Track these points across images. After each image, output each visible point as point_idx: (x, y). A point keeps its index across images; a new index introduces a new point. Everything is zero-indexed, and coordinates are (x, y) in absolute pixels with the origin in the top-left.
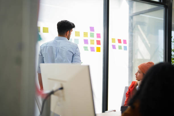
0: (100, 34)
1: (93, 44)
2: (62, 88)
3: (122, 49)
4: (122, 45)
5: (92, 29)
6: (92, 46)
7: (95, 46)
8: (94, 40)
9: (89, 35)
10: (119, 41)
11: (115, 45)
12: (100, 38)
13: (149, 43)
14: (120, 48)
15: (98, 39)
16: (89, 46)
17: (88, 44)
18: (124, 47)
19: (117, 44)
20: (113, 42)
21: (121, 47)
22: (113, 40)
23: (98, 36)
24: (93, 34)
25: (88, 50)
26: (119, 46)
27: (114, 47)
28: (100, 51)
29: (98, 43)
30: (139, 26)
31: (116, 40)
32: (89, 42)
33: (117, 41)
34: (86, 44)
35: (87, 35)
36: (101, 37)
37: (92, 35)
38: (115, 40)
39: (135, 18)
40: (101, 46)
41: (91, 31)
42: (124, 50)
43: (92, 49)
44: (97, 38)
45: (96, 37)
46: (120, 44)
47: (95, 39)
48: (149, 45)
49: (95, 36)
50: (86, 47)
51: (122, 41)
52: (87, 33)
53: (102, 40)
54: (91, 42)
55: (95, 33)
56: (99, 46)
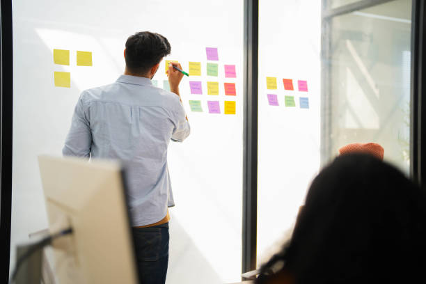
0: (233, 67)
1: (216, 92)
2: (69, 231)
3: (294, 106)
4: (296, 93)
5: (212, 53)
6: (213, 98)
7: (222, 98)
8: (217, 84)
9: (204, 69)
10: (288, 84)
11: (276, 96)
12: (235, 77)
13: (377, 86)
14: (290, 102)
15: (230, 80)
16: (204, 98)
17: (201, 93)
18: (301, 99)
19: (281, 92)
20: (269, 87)
21: (293, 101)
22: (271, 83)
23: (230, 71)
24: (216, 66)
25: (200, 110)
26: (286, 97)
27: (273, 100)
28: (233, 112)
29: (230, 89)
30: (349, 43)
31: (277, 81)
32: (204, 87)
33: (281, 85)
34: (197, 93)
35: (199, 70)
36: (237, 75)
37: (212, 71)
38: (275, 83)
39: (337, 22)
40: (239, 99)
41: (208, 59)
42: (302, 107)
43: (214, 107)
44: (226, 76)
45: (224, 74)
46: (289, 93)
47: (222, 79)
48: (377, 92)
49: (221, 71)
50: (195, 102)
51: (295, 85)
52: (198, 64)
53: (239, 81)
54: (209, 88)
55: (221, 64)
56: (230, 98)
